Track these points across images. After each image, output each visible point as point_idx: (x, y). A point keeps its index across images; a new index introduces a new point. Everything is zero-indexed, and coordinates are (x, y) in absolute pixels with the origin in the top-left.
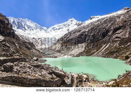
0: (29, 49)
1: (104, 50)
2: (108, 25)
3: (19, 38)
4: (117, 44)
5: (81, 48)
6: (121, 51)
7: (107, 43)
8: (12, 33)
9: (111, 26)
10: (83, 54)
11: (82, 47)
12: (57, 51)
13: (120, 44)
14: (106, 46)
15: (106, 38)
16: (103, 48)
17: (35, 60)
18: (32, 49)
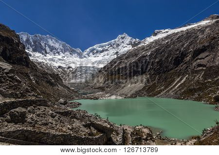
0: (52, 84)
1: (177, 86)
2: (184, 44)
3: (35, 66)
4: (200, 77)
5: (138, 83)
6: (206, 87)
7: (184, 75)
8: (25, 58)
9: (189, 46)
10: (143, 93)
12: (98, 88)
13: (205, 77)
14: (181, 80)
15: (182, 66)
16: (177, 84)
17: (61, 104)
18: (58, 85)
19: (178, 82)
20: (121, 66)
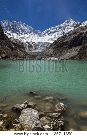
0: (12, 49)
5: (74, 52)
8: (1, 33)
10: (75, 58)
11: (76, 50)
12: (49, 55)
17: (3, 57)
18: (17, 50)
20: (64, 42)
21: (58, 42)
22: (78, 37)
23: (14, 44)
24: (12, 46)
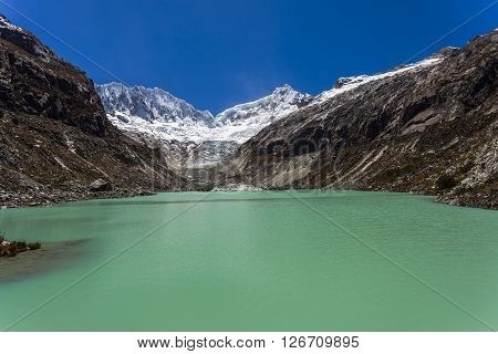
1: (365, 168)
2: (388, 98)
4: (410, 147)
5: (302, 166)
6: (423, 165)
7: (380, 147)
8: (98, 118)
9: (396, 100)
11: (306, 164)
12: (234, 177)
13: (421, 148)
14: (374, 156)
16: (365, 164)
18: (142, 165)
19: (368, 160)
20: (274, 140)
21: (257, 142)
22: (307, 131)
23: (134, 147)
24: (128, 153)
